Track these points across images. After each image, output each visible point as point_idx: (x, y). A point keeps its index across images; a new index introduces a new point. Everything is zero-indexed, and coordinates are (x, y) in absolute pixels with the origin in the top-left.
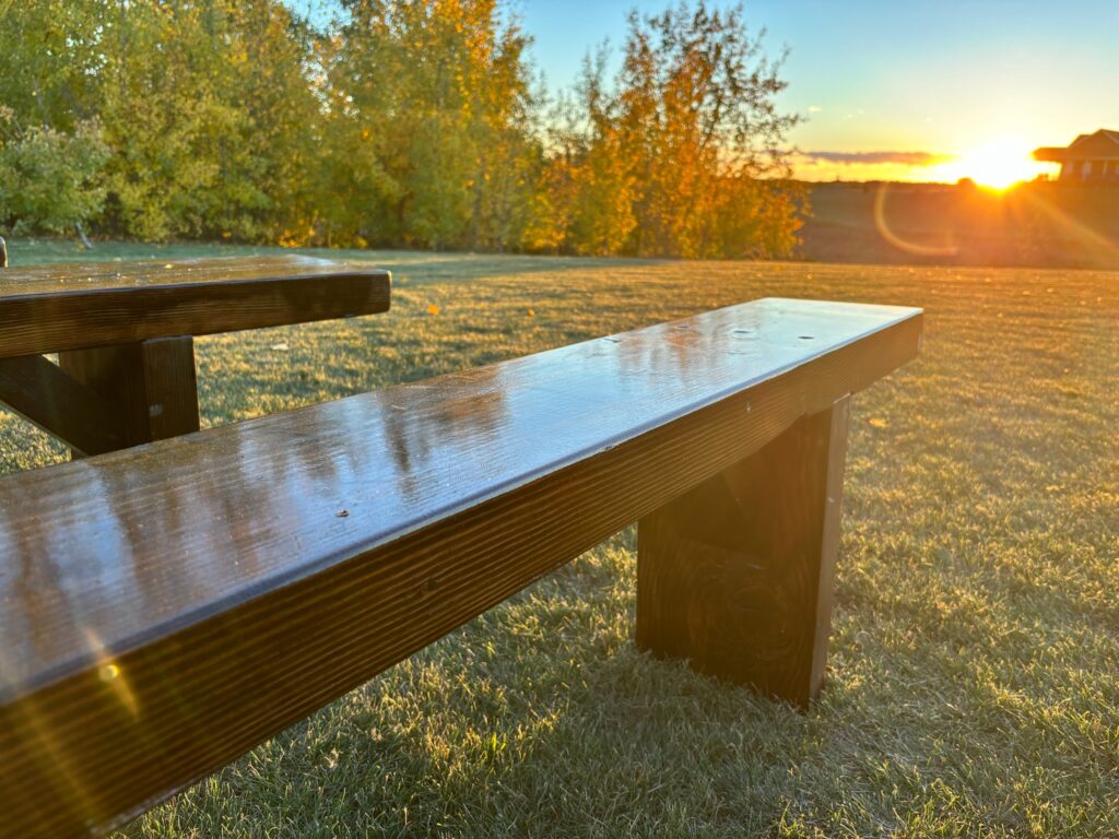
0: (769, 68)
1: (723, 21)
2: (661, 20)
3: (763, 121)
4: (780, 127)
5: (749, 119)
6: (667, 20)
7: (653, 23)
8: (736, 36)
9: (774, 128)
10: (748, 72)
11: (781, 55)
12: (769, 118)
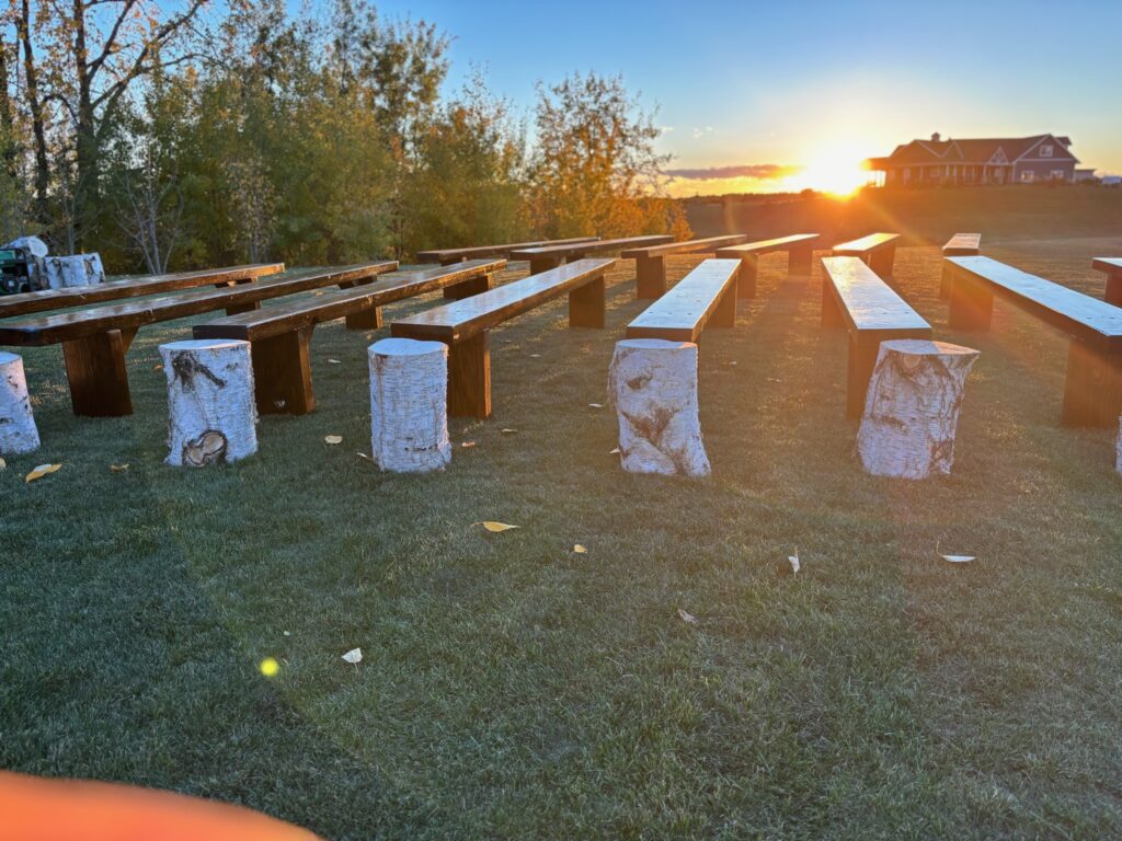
0: (645, 119)
1: (608, 86)
2: (562, 88)
3: (645, 160)
4: (659, 164)
5: (635, 159)
6: (566, 88)
7: (556, 90)
8: (619, 97)
9: (655, 163)
10: (630, 124)
11: (654, 109)
12: (650, 158)
